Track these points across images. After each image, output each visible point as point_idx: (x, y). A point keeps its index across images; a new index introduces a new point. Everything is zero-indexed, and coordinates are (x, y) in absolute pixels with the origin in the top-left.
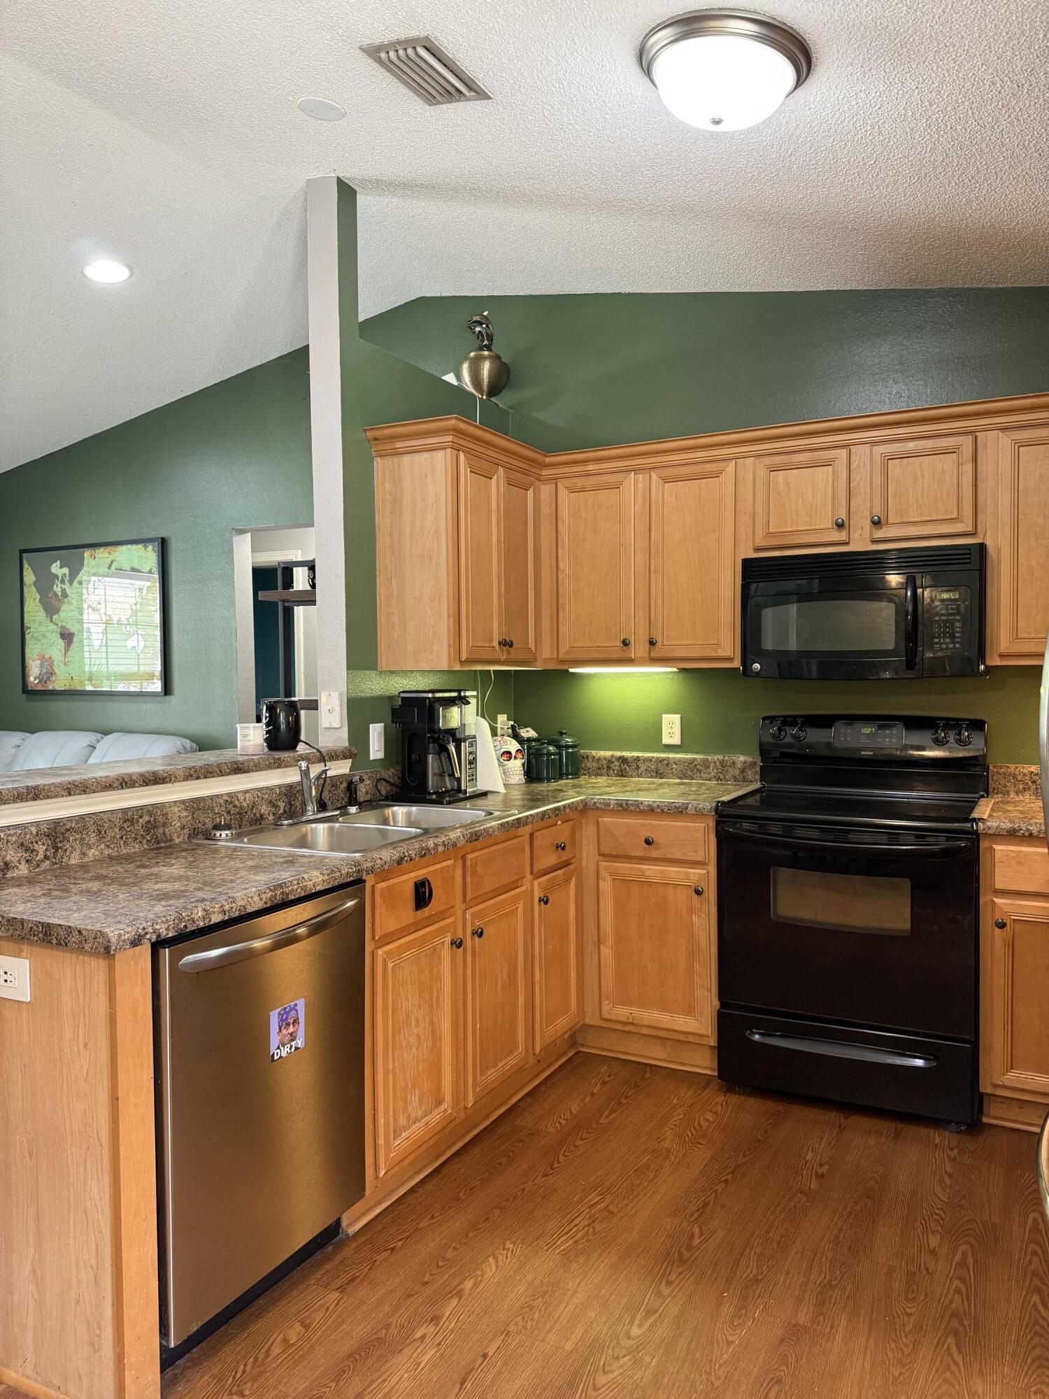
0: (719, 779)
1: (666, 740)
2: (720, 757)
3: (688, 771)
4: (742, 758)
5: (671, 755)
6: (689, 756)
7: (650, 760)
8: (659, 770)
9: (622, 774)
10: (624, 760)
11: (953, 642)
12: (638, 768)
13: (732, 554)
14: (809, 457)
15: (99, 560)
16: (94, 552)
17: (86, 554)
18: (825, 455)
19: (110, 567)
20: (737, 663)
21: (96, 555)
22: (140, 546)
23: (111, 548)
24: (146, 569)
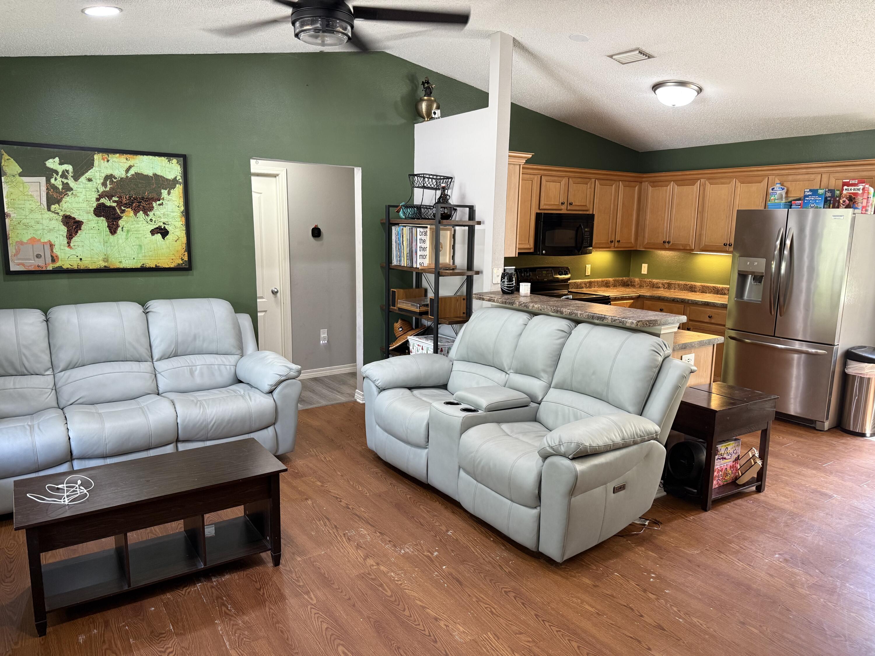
11: (587, 244)
13: (535, 210)
14: (556, 178)
15: (113, 163)
16: (106, 156)
17: (96, 157)
18: (560, 179)
19: (127, 170)
20: (532, 251)
21: (109, 159)
22: (163, 158)
23: (128, 156)
24: (170, 177)
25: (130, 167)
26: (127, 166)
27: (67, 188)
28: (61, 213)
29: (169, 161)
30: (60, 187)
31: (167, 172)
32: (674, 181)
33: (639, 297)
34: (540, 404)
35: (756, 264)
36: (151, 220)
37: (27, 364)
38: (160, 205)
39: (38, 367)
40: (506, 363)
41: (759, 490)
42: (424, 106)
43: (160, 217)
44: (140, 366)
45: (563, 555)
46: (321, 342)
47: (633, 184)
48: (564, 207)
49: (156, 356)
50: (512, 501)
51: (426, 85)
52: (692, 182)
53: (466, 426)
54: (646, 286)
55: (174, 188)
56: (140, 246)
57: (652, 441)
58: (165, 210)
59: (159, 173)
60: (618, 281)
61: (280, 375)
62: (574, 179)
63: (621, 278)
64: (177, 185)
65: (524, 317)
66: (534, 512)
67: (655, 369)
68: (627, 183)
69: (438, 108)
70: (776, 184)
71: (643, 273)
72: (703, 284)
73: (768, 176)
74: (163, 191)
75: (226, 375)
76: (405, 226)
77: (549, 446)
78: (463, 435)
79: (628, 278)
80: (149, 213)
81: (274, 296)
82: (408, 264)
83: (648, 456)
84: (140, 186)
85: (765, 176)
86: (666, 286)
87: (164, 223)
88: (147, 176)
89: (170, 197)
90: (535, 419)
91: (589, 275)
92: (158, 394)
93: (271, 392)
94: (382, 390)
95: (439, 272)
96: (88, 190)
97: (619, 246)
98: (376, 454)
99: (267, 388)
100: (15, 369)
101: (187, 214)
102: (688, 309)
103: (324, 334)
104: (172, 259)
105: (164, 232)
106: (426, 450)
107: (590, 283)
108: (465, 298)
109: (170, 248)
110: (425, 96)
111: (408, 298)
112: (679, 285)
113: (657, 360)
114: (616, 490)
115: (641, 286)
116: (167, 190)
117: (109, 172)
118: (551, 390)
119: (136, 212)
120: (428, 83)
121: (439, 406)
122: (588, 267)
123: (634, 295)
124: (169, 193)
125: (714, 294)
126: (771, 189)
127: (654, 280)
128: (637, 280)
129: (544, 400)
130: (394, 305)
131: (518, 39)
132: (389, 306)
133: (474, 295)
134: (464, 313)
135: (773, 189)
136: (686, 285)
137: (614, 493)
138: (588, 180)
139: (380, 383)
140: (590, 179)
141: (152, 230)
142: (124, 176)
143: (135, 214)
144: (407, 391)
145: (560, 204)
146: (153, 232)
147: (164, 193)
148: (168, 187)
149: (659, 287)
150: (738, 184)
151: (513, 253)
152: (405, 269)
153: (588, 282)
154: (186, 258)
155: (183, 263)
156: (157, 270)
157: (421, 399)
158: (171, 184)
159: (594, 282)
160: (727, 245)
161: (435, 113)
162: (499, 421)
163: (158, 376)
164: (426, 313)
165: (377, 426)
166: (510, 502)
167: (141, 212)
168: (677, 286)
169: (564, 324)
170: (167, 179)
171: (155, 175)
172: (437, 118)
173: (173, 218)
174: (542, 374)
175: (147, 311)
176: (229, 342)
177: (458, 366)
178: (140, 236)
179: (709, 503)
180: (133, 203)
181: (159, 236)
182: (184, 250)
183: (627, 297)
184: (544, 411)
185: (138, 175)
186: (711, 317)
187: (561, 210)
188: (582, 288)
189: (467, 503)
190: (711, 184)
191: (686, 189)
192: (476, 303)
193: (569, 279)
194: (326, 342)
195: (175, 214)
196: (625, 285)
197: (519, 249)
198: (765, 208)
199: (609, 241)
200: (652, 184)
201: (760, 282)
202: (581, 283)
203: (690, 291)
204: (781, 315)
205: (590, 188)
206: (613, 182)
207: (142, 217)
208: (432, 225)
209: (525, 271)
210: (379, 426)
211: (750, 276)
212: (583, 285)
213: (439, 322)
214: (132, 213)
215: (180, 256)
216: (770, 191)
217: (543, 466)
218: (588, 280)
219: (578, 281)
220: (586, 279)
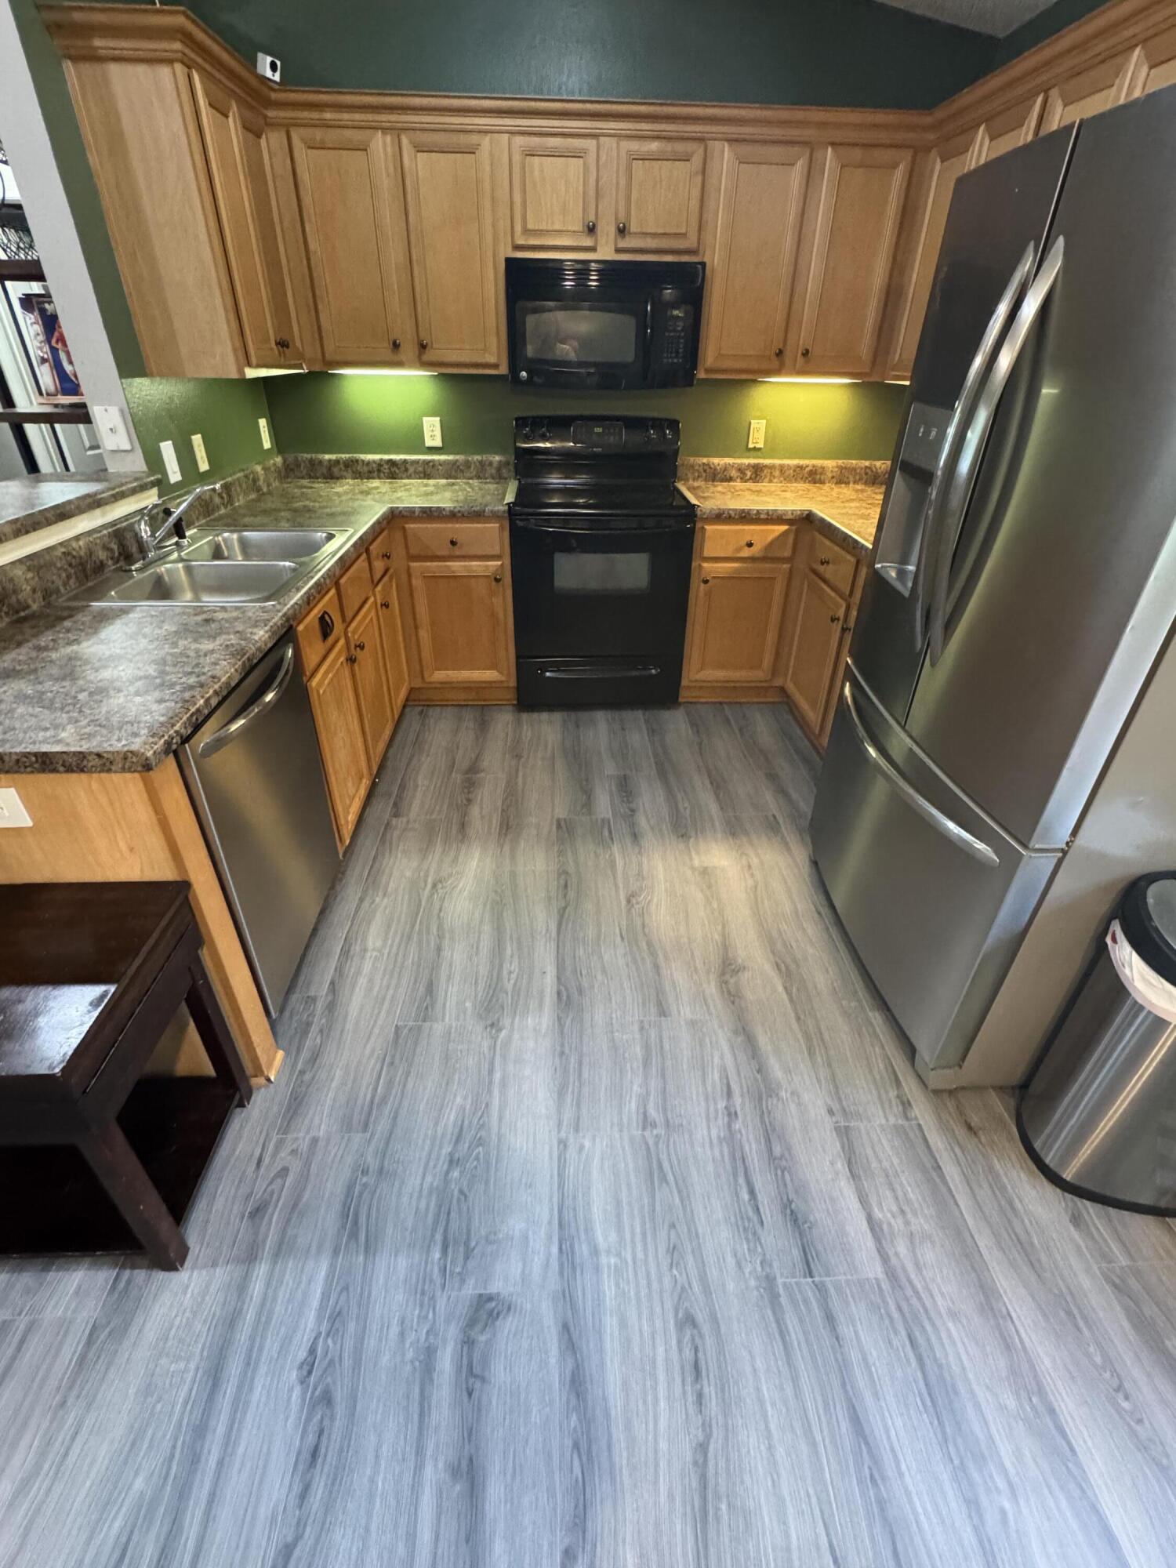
0: (479, 478)
1: (429, 443)
2: (479, 458)
3: (452, 472)
4: (497, 458)
5: (436, 457)
6: (451, 457)
7: (417, 462)
8: (426, 471)
9: (393, 476)
10: (392, 463)
11: (676, 357)
12: (406, 470)
13: (497, 250)
14: (564, 143)
18: (579, 143)
20: (503, 370)
33: (808, 521)
47: (887, 153)
60: (853, 470)
62: (636, 145)
63: (867, 463)
91: (756, 449)
97: (811, 368)
107: (762, 469)
122: (760, 426)
138: (690, 147)
140: (699, 139)
153: (751, 465)
159: (772, 467)
183: (762, 516)
187: (589, 249)
188: (730, 479)
202: (726, 469)
205: (701, 173)
206: (794, 150)
218: (753, 461)
219: (716, 461)
220: (748, 457)
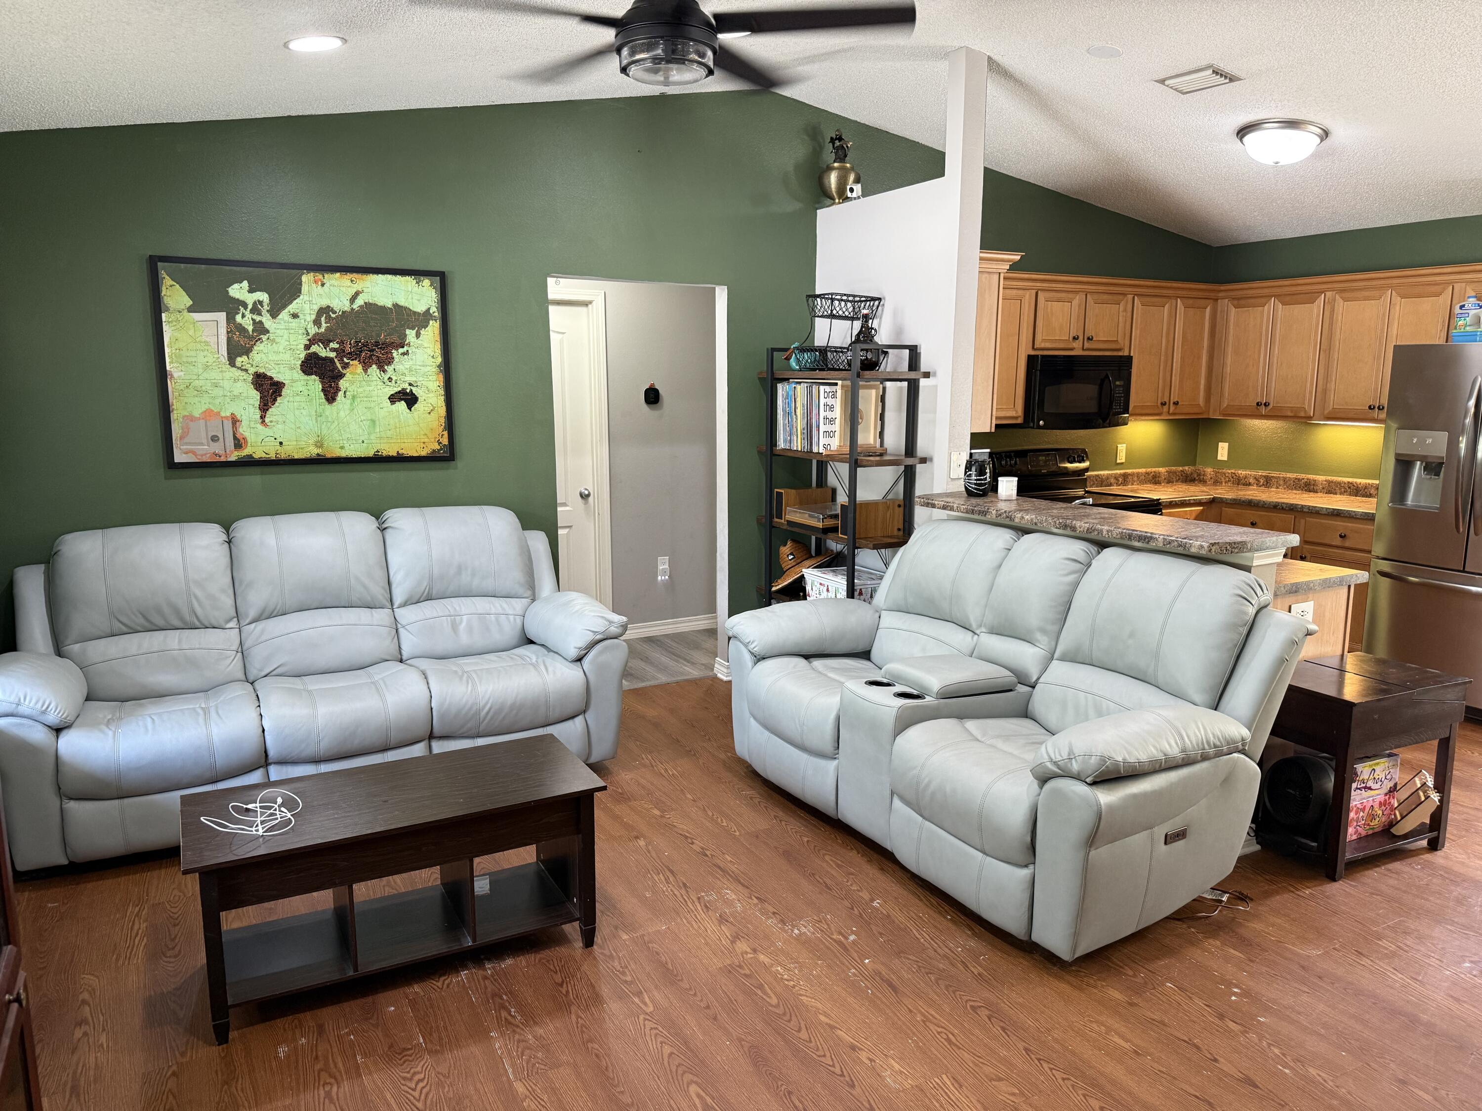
11: (1120, 408)
13: (1025, 350)
14: (1063, 295)
15: (331, 288)
16: (320, 277)
17: (304, 278)
18: (1071, 296)
19: (353, 299)
20: (1020, 421)
21: (325, 281)
22: (408, 278)
23: (354, 276)
24: (420, 308)
25: (357, 294)
26: (353, 291)
27: (261, 329)
28: (252, 370)
29: (417, 283)
30: (250, 328)
31: (415, 301)
32: (1275, 296)
33: (1213, 501)
34: (1034, 687)
35: (1429, 441)
36: (390, 379)
37: (199, 611)
38: (404, 354)
39: (216, 616)
40: (973, 617)
41: (1434, 845)
42: (833, 179)
43: (404, 374)
44: (372, 616)
45: (1074, 949)
46: (659, 578)
47: (1202, 302)
48: (1077, 344)
49: (398, 600)
50: (984, 853)
51: (837, 143)
52: (1310, 297)
53: (904, 723)
54: (1226, 482)
55: (426, 327)
56: (373, 422)
57: (1235, 755)
58: (411, 363)
59: (402, 302)
60: (1175, 473)
61: (594, 632)
62: (1096, 296)
63: (1181, 468)
64: (431, 322)
65: (1004, 536)
66: (1024, 873)
67: (1241, 629)
68: (1191, 301)
69: (857, 181)
70: (1469, 297)
71: (1219, 458)
72: (1329, 478)
73: (1452, 283)
74: (408, 332)
75: (508, 631)
76: (800, 383)
77: (1051, 761)
78: (898, 739)
79: (1193, 468)
80: (386, 367)
81: (583, 501)
82: (804, 447)
83: (1228, 780)
84: (372, 324)
85: (1448, 283)
86: (1262, 481)
87: (410, 384)
88: (383, 308)
89: (420, 342)
90: (1025, 713)
91: (1122, 463)
92: (401, 661)
93: (579, 660)
94: (759, 658)
95: (856, 460)
96: (292, 331)
97: (1177, 411)
98: (750, 766)
99: (573, 653)
100: (182, 619)
101: (447, 368)
102: (1303, 521)
103: (663, 564)
104: (424, 443)
105: (410, 399)
106: (835, 762)
107: (1125, 476)
108: (902, 503)
109: (421, 425)
110: (835, 162)
111: (804, 504)
112: (1285, 479)
113: (1246, 613)
114: (1169, 839)
115: (1216, 482)
116: (415, 331)
117: (324, 302)
118: (1055, 662)
119: (366, 366)
120: (840, 139)
121: (857, 688)
122: (1122, 449)
123: (1204, 497)
124: (418, 335)
125: (1350, 495)
126: (1458, 307)
127: (1240, 472)
128: (1209, 470)
129: (1041, 680)
130: (780, 516)
131: (996, 57)
132: (771, 517)
133: (917, 499)
134: (899, 530)
135: (1462, 307)
136: (1299, 480)
137: (1166, 843)
138: (1121, 297)
139: (756, 648)
140: (1124, 295)
141: (392, 395)
142: (347, 308)
143: (365, 371)
144: (802, 662)
145: (1071, 339)
146: (393, 399)
147: (411, 334)
148: (417, 326)
149: (1250, 484)
150: (1397, 299)
151: (986, 426)
152: (798, 455)
153: (1120, 474)
154: (445, 441)
155: (441, 449)
156: (400, 459)
157: (826, 675)
158: (420, 321)
159: (1132, 475)
160: (1374, 408)
161: (852, 190)
162: (961, 716)
163: (401, 630)
164: (834, 530)
165: (752, 720)
166: (980, 855)
167: (374, 366)
168: (1281, 482)
169: (1078, 548)
170: (415, 313)
171: (396, 306)
172: (855, 198)
173: (425, 375)
174: (1039, 636)
175: (385, 526)
176: (514, 577)
177: (889, 620)
178: (372, 405)
179: (1340, 866)
180: (361, 352)
181: (402, 405)
182: (442, 427)
183: (1192, 502)
184: (1040, 701)
185: (369, 307)
186: (1345, 536)
187: (1072, 349)
188: (1111, 485)
189: (905, 854)
190: (1345, 300)
191: (1298, 310)
192: (920, 513)
193: (1087, 470)
194: (667, 577)
195: (429, 368)
196: (1189, 479)
197: (997, 418)
198: (1447, 342)
199: (1159, 402)
200: (1236, 302)
201: (1437, 474)
202: (1108, 477)
203: (1306, 490)
204: (1476, 534)
205: (1125, 310)
206: (1164, 300)
207: (375, 375)
208: (845, 380)
209: (1007, 457)
210: (755, 718)
211: (1418, 463)
212: (1112, 481)
213: (857, 545)
214: (360, 368)
215: (436, 438)
216: (1457, 310)
217: (1039, 795)
218: (1122, 471)
219: (1102, 473)
220: (1116, 469)
